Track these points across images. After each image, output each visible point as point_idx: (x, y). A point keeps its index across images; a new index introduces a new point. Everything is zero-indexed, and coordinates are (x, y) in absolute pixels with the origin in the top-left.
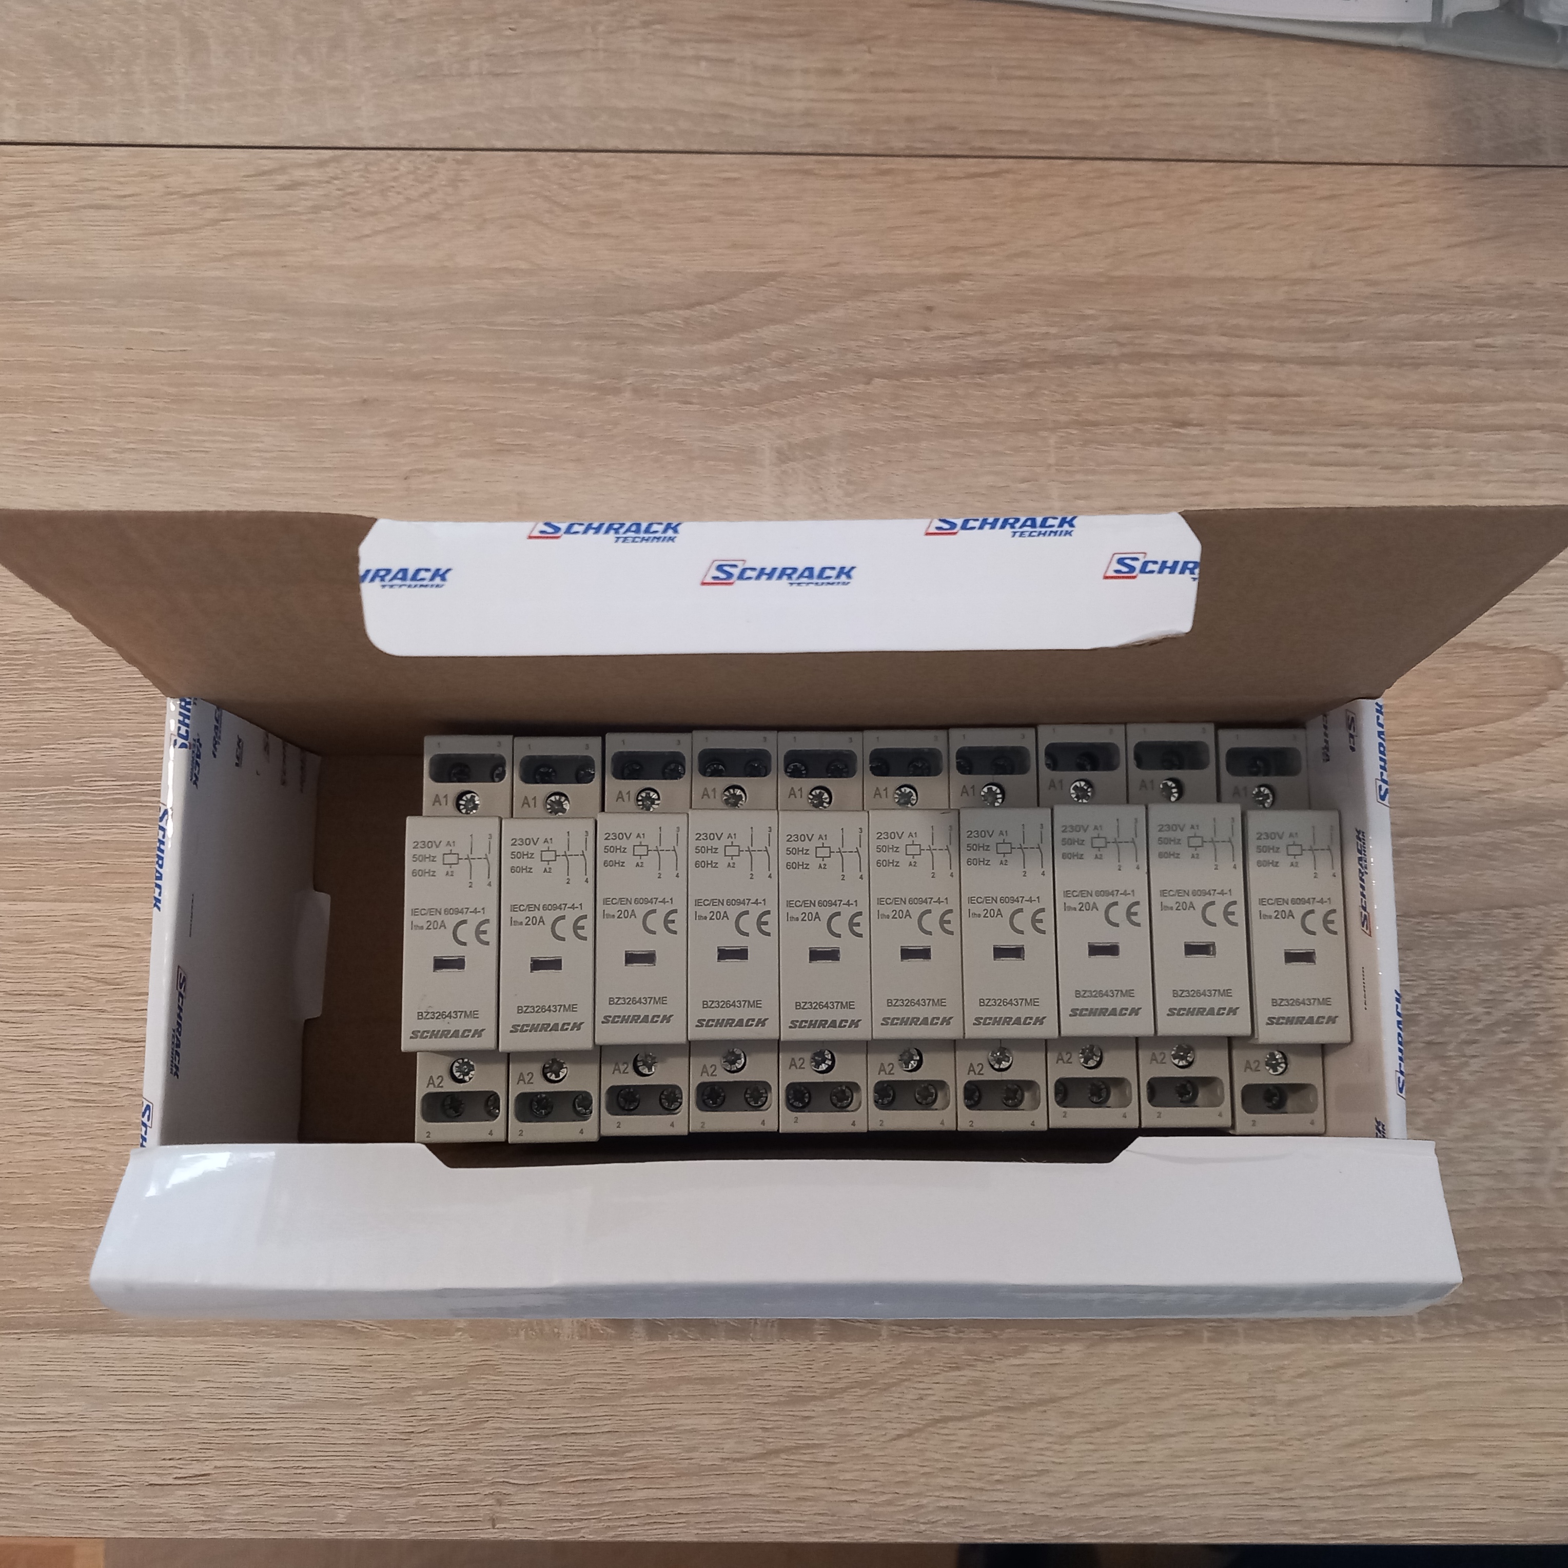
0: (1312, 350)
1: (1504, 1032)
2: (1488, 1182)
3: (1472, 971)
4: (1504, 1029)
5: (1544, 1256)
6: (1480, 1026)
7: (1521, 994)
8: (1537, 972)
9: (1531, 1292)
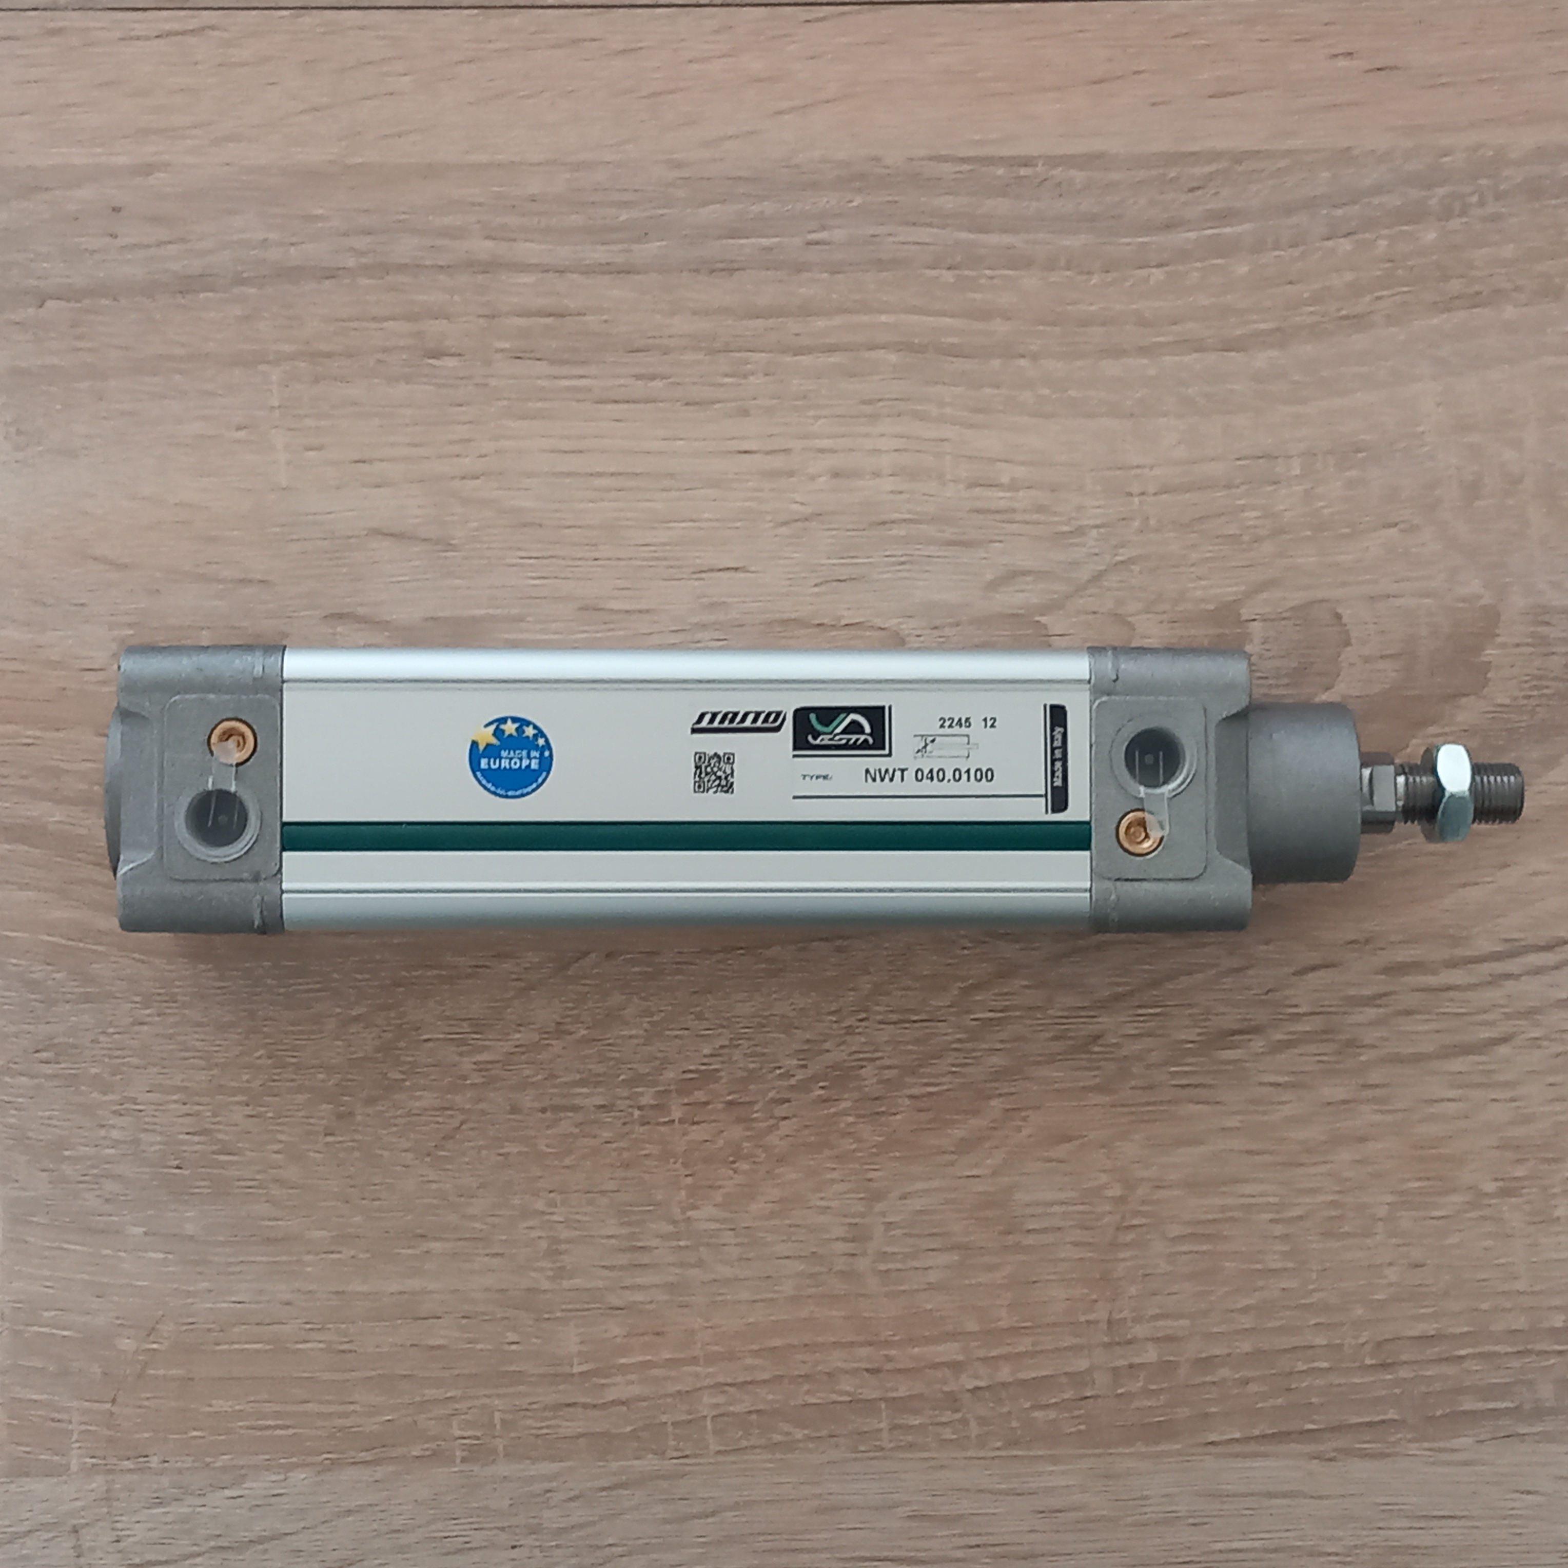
0: (600, 254)
1: (822, 1088)
2: (800, 1267)
3: (783, 1016)
4: (821, 1084)
5: (864, 1351)
6: (793, 1081)
7: (844, 1043)
8: (863, 1015)
9: (848, 1393)
